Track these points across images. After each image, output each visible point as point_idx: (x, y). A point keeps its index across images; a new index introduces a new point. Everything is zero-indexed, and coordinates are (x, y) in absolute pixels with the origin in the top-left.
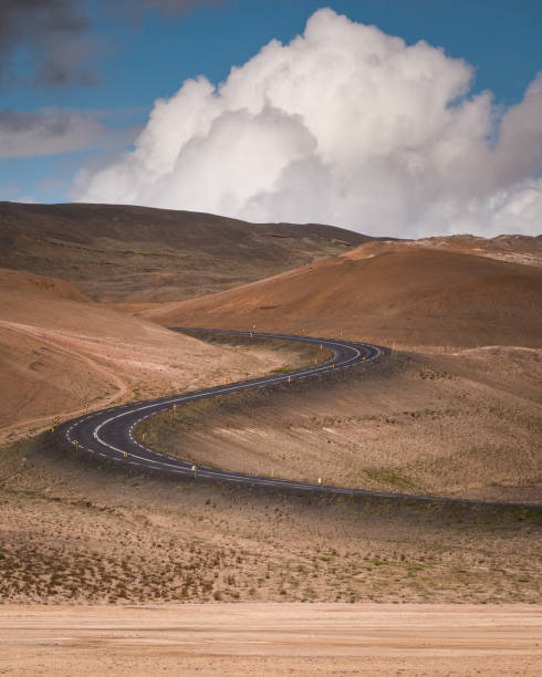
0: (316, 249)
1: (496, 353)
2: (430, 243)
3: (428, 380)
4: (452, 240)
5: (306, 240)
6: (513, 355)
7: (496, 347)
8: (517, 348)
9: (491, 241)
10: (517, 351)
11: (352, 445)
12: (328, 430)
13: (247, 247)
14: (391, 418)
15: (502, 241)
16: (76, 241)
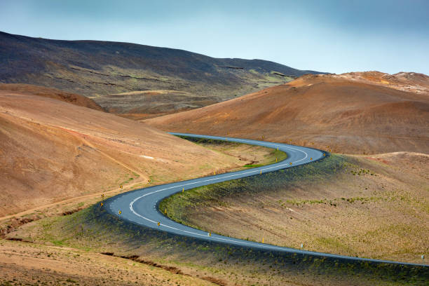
0: (260, 77)
1: (403, 156)
2: (350, 77)
3: (357, 175)
4: (365, 74)
5: (253, 71)
6: (414, 158)
7: (402, 153)
8: (418, 154)
9: (393, 77)
10: (417, 156)
11: (307, 221)
12: (290, 209)
13: (210, 75)
14: (333, 202)
15: (401, 76)
16: (88, 67)
